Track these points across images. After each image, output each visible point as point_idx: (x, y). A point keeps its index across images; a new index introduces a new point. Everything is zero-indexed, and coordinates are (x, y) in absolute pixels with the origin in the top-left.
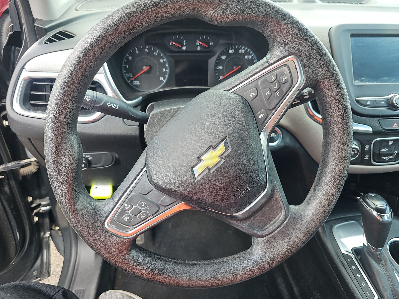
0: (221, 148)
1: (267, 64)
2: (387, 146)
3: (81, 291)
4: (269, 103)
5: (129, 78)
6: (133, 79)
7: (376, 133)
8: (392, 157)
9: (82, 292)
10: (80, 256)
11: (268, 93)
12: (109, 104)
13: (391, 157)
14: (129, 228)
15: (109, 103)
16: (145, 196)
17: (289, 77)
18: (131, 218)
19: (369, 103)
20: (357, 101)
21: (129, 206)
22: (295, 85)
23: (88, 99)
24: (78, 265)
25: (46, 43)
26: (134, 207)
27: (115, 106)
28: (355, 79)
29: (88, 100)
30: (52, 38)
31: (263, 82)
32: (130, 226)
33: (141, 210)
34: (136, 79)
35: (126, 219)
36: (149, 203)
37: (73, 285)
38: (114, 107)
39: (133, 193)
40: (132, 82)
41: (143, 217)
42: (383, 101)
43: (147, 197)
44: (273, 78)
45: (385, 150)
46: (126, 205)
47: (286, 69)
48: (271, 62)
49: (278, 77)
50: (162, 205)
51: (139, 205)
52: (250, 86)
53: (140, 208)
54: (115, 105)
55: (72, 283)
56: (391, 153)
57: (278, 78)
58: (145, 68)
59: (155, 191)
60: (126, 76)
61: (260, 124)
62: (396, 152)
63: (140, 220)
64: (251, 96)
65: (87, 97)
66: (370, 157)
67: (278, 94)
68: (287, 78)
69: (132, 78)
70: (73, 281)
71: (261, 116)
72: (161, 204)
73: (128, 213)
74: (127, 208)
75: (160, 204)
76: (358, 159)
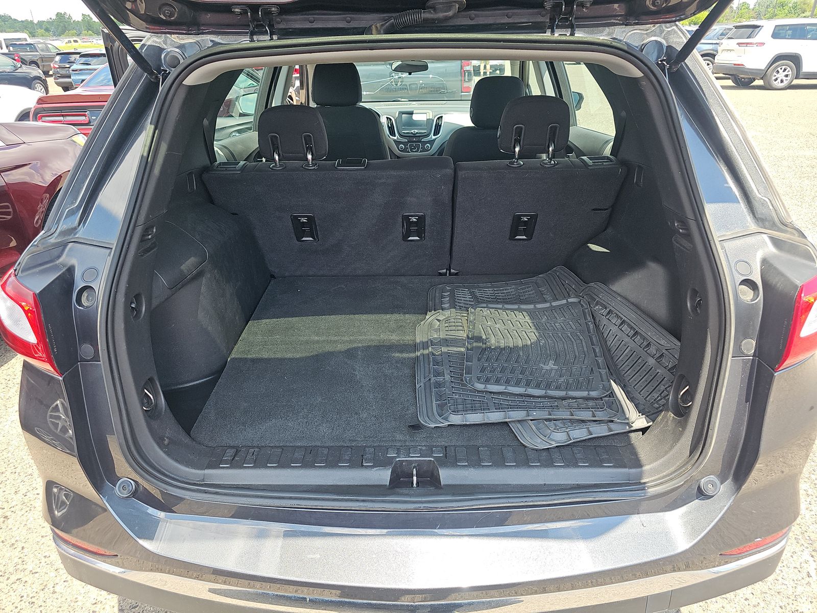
2: (414, 146)
7: (409, 142)
13: (415, 150)
19: (406, 133)
20: (403, 132)
28: (403, 127)
42: (411, 132)
56: (415, 148)
62: (417, 148)
66: (408, 150)
76: (404, 150)
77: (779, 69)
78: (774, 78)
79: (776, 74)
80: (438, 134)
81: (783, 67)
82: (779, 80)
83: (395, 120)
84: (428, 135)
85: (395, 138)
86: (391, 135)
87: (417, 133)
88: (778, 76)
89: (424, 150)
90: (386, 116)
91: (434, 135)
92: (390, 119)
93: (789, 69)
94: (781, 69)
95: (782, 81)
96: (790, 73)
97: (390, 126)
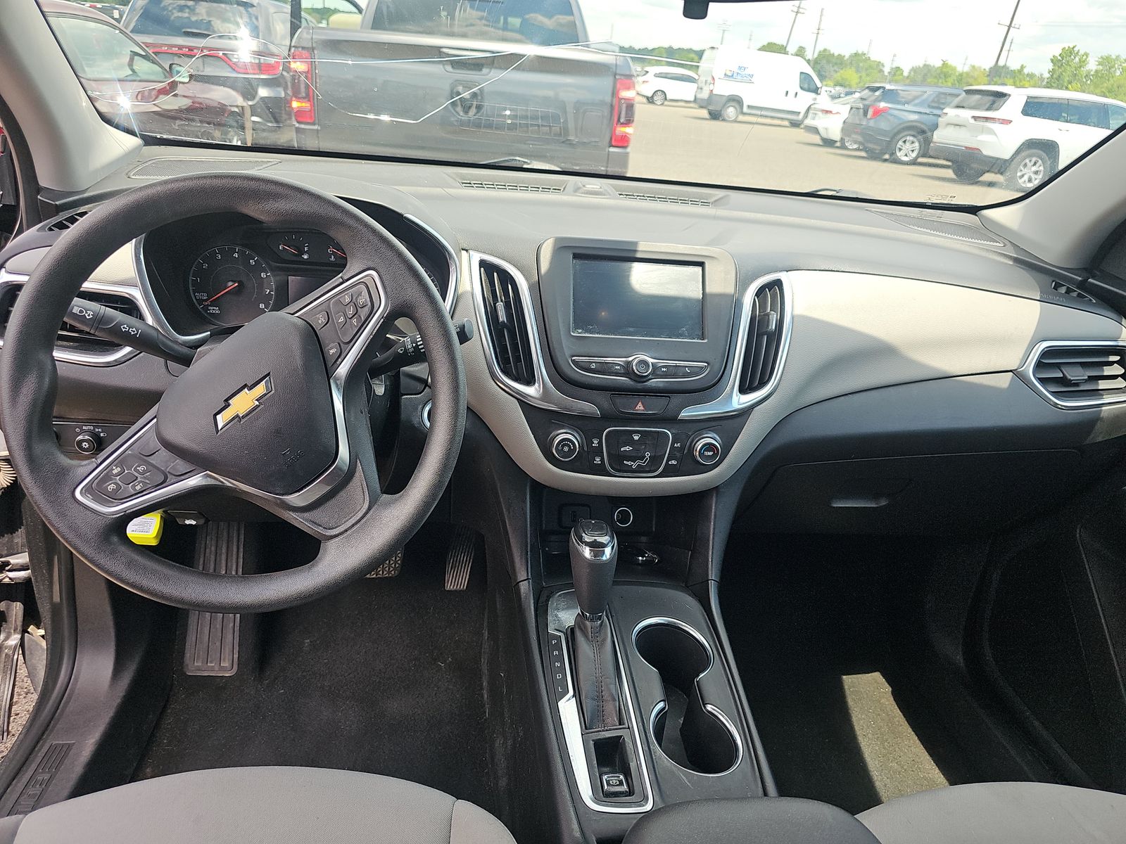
0: (260, 389)
1: (341, 280)
2: (631, 442)
3: (63, 745)
4: (344, 334)
5: (200, 301)
6: (208, 303)
7: (607, 418)
8: (644, 463)
9: (65, 749)
10: (76, 680)
11: (342, 319)
12: (124, 328)
13: (638, 462)
14: (112, 502)
15: (125, 326)
16: (145, 458)
17: (368, 299)
18: (119, 487)
19: (593, 366)
20: (573, 361)
21: (119, 469)
22: (377, 311)
23: (89, 315)
24: (70, 698)
25: (50, 229)
26: (126, 472)
27: (134, 331)
28: (576, 327)
29: (88, 317)
30: (64, 222)
31: (336, 303)
32: (116, 499)
33: (137, 477)
34: (214, 304)
35: (111, 487)
36: (150, 468)
37: (49, 735)
38: (132, 333)
39: (129, 452)
40: (206, 308)
41: (138, 488)
42: (619, 365)
43: (150, 459)
44: (348, 300)
45: (627, 448)
46: (114, 468)
47: (363, 287)
48: (346, 278)
49: (354, 298)
50: (171, 474)
51: (136, 470)
52: (320, 308)
53: (136, 474)
54: (134, 329)
55: (47, 733)
56: (640, 455)
57: (354, 300)
58: (232, 285)
59: (164, 453)
60: (195, 296)
61: (330, 364)
62: (648, 454)
63: (133, 492)
64: (320, 322)
65: (86, 313)
66: (602, 460)
67: (354, 321)
68: (366, 300)
69: (206, 300)
70: (50, 727)
71: (332, 351)
72: (171, 471)
73: (115, 479)
74: (115, 472)
75: (169, 472)
76: (583, 463)
77: (1027, 161)
78: (1019, 174)
79: (1022, 169)
80: (762, 384)
81: (1034, 159)
82: (1026, 178)
83: (537, 289)
84: (709, 389)
85: (531, 391)
86: (506, 372)
87: (656, 372)
88: (1025, 171)
89: (688, 464)
90: (476, 257)
91: (744, 390)
92: (506, 278)
93: (1040, 161)
94: (1030, 161)
95: (1030, 180)
96: (1042, 168)
97: (502, 316)
